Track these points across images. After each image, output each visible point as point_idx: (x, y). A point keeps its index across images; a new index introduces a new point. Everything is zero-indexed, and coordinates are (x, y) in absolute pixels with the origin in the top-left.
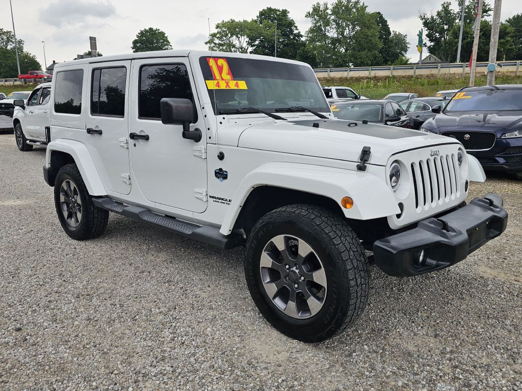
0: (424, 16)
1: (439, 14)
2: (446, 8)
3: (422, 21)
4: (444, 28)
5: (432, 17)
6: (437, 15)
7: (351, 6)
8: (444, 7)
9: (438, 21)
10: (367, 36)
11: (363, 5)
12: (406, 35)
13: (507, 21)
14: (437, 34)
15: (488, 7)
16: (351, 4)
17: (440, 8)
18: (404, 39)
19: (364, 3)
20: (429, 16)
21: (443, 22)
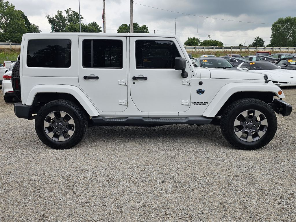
0: (49, 17)
1: (56, 16)
2: (60, 14)
3: (48, 20)
4: (60, 25)
5: (53, 18)
6: (55, 17)
7: (4, 4)
8: (58, 13)
9: (57, 20)
10: (18, 24)
11: (12, 5)
12: (38, 26)
13: (89, 24)
14: (58, 28)
15: (81, 16)
16: (3, 3)
17: (57, 14)
18: (37, 28)
19: (12, 4)
20: (51, 17)
21: (60, 21)
